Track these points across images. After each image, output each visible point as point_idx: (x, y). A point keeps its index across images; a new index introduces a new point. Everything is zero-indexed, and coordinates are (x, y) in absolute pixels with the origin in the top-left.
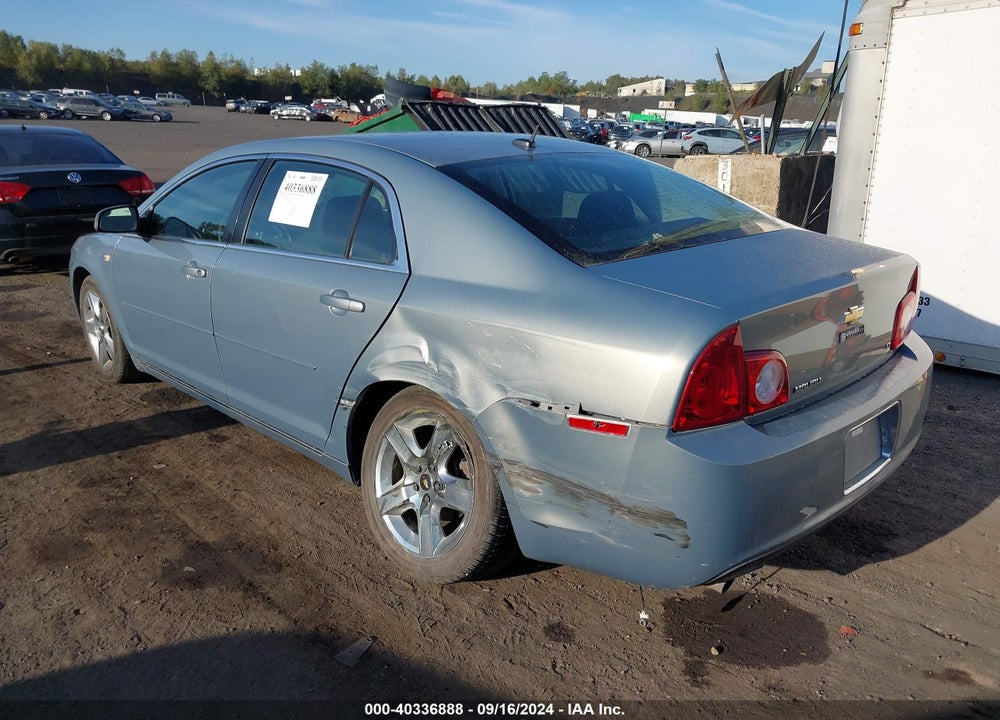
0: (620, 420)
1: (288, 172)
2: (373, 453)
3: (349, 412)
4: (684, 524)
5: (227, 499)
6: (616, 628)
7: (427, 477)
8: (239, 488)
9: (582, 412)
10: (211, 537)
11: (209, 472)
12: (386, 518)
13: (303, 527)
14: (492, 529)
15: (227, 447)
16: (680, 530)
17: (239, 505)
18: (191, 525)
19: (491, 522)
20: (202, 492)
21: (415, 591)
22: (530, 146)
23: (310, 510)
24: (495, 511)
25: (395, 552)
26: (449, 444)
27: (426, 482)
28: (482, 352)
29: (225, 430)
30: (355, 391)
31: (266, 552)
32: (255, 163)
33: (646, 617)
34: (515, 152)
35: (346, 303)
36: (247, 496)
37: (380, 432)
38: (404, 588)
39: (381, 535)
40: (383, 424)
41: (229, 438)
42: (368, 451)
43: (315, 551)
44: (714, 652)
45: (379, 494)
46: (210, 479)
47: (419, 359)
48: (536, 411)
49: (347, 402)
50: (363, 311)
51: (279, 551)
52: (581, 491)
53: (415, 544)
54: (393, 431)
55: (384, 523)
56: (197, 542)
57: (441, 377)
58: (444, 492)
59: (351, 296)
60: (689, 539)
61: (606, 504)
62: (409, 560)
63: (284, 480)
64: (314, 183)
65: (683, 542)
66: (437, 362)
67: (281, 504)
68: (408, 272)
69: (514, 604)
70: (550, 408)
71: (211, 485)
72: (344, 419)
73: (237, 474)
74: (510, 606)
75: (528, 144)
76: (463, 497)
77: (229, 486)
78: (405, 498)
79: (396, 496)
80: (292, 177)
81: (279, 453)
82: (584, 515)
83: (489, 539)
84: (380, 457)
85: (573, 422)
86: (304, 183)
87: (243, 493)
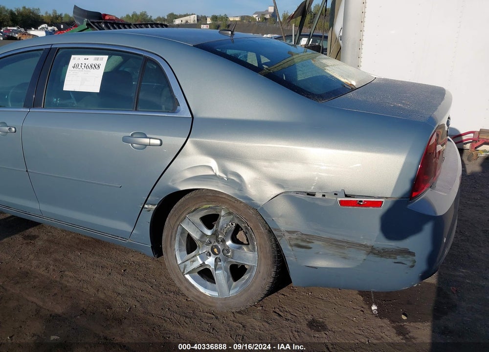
0: (375, 198)
1: (73, 56)
2: (171, 236)
3: (152, 212)
4: (413, 254)
5: (58, 279)
6: (346, 315)
7: (216, 247)
8: (63, 270)
9: (346, 196)
10: (59, 310)
11: (35, 263)
12: (188, 276)
13: (121, 289)
14: (273, 274)
15: (39, 243)
16: (411, 258)
17: (68, 282)
18: (41, 304)
19: (273, 270)
20: (36, 277)
21: (217, 318)
22: (232, 33)
23: (120, 277)
24: (274, 262)
25: (199, 297)
26: (232, 225)
27: (216, 250)
28: (262, 164)
29: (32, 231)
30: (156, 198)
31: (105, 313)
32: (42, 52)
33: (376, 308)
34: (223, 38)
35: (146, 141)
36: (71, 274)
37: (176, 222)
38: (209, 318)
39: (186, 287)
40: (177, 217)
41: (38, 236)
42: (167, 236)
43: (138, 305)
44: (404, 317)
45: (179, 262)
46: (38, 267)
47: (211, 173)
48: (313, 198)
49: (150, 206)
50: (161, 144)
51: (113, 309)
52: (344, 244)
53: (214, 290)
54: (187, 220)
55: (187, 280)
56: (51, 315)
57: (230, 183)
58: (229, 254)
59: (148, 136)
60: (415, 262)
61: (362, 250)
62: (211, 300)
63: (91, 259)
64: (98, 62)
65: (411, 264)
66: (226, 174)
67: (97, 275)
68: (191, 116)
69: (280, 313)
70: (324, 196)
71: (42, 271)
72: (147, 218)
73: (56, 260)
74: (280, 315)
75: (230, 32)
76: (248, 257)
77: (54, 270)
78: (201, 262)
79: (193, 261)
80: (75, 59)
81: (78, 241)
82: (345, 258)
83: (271, 280)
84: (177, 238)
85: (343, 203)
86: (89, 62)
87: (67, 273)
